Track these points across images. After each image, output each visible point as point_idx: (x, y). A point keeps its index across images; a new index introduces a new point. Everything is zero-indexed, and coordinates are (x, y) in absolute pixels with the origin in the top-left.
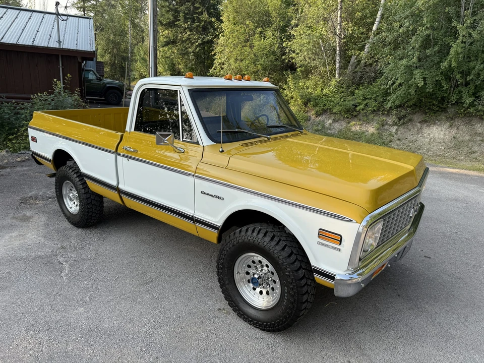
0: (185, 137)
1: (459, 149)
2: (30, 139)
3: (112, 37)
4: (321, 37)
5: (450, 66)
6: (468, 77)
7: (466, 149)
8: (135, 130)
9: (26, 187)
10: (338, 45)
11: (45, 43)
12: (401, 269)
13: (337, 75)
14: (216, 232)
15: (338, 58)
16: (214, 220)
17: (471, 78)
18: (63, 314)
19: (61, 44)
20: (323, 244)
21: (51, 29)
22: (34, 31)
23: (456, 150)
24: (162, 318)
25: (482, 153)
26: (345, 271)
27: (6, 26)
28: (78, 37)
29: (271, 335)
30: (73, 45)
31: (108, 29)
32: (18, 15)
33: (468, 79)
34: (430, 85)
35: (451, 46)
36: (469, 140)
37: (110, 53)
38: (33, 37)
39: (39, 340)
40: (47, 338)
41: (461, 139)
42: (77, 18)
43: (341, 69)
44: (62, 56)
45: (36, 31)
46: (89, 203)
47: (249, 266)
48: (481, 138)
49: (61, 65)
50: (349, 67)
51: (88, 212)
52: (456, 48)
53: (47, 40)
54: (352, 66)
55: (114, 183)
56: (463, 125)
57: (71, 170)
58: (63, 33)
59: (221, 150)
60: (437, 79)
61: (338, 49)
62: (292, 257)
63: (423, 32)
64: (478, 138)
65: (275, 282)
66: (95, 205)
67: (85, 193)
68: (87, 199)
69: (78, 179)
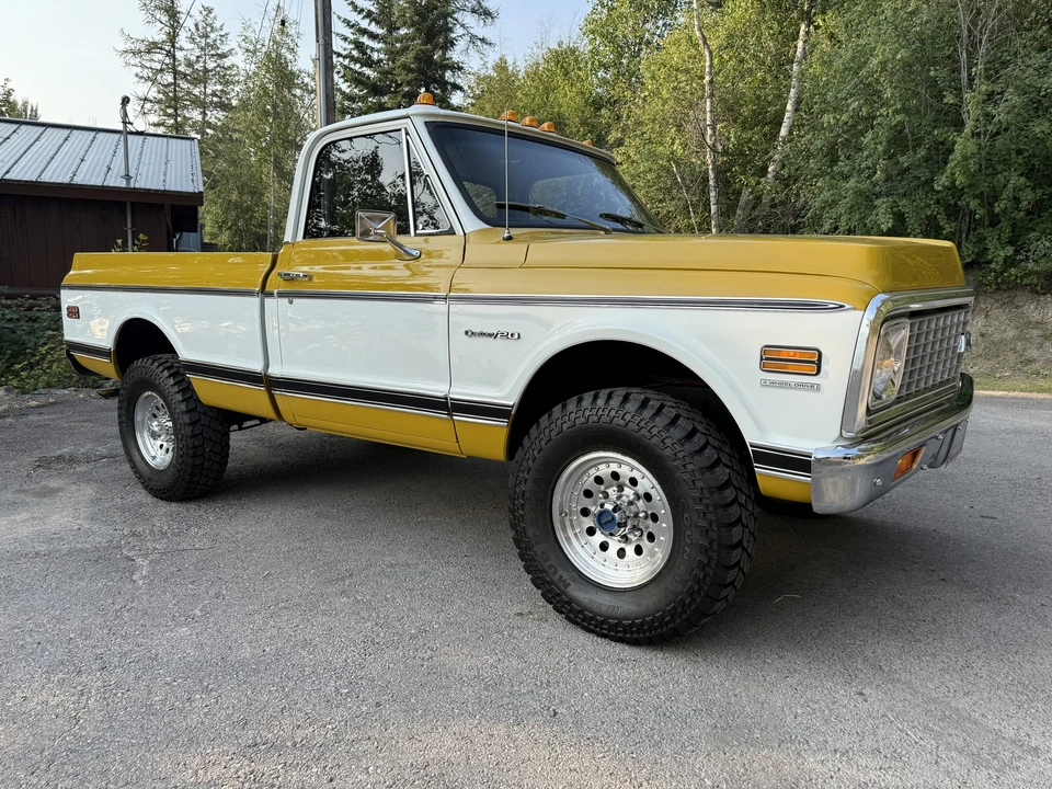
0: (421, 226)
1: (997, 356)
2: (64, 312)
3: (234, 197)
4: (672, 157)
5: (953, 182)
6: (996, 204)
7: (1012, 358)
8: (304, 238)
9: (49, 442)
10: (711, 167)
11: (97, 178)
12: (934, 538)
13: (714, 230)
14: (503, 424)
15: (713, 194)
16: (498, 394)
17: (1002, 205)
18: (139, 640)
19: (132, 180)
20: (773, 384)
21: (110, 156)
22: (75, 159)
23: (990, 359)
24: (382, 635)
25: (1049, 361)
26: (834, 441)
27: (16, 153)
28: (166, 168)
29: (655, 653)
30: (158, 183)
31: (228, 180)
32: (42, 134)
33: (997, 210)
34: (916, 226)
35: (954, 143)
36: (1018, 338)
37: (230, 228)
38: (73, 169)
39: (79, 688)
40: (100, 684)
41: (997, 337)
42: (165, 139)
43: (721, 215)
44: (133, 204)
45: (78, 160)
46: (199, 434)
47: (588, 494)
48: (1041, 333)
49: (129, 225)
50: (739, 212)
51: (195, 456)
52: (963, 145)
53: (102, 174)
54: (744, 209)
55: (256, 366)
56: (997, 308)
57: (156, 364)
58: (136, 163)
59: (506, 235)
60: (929, 213)
61: (711, 175)
62: (696, 439)
63: (889, 116)
64: (1035, 333)
65: (655, 518)
66: (210, 439)
67: (187, 412)
68: (192, 424)
69: (172, 381)
